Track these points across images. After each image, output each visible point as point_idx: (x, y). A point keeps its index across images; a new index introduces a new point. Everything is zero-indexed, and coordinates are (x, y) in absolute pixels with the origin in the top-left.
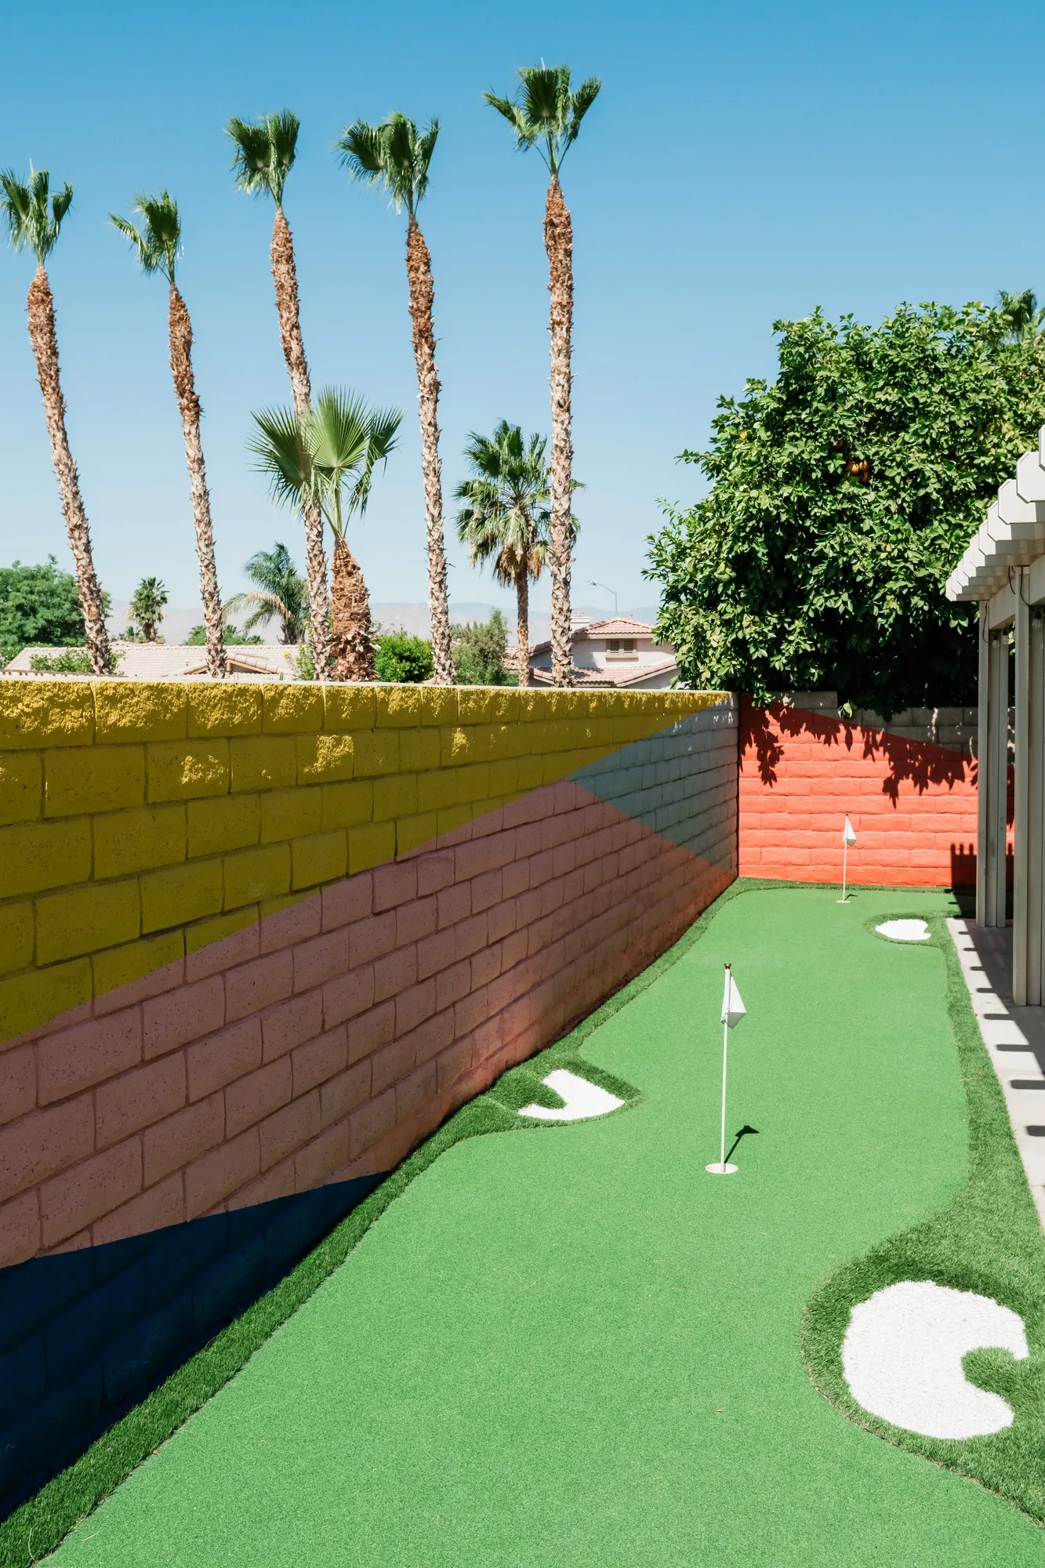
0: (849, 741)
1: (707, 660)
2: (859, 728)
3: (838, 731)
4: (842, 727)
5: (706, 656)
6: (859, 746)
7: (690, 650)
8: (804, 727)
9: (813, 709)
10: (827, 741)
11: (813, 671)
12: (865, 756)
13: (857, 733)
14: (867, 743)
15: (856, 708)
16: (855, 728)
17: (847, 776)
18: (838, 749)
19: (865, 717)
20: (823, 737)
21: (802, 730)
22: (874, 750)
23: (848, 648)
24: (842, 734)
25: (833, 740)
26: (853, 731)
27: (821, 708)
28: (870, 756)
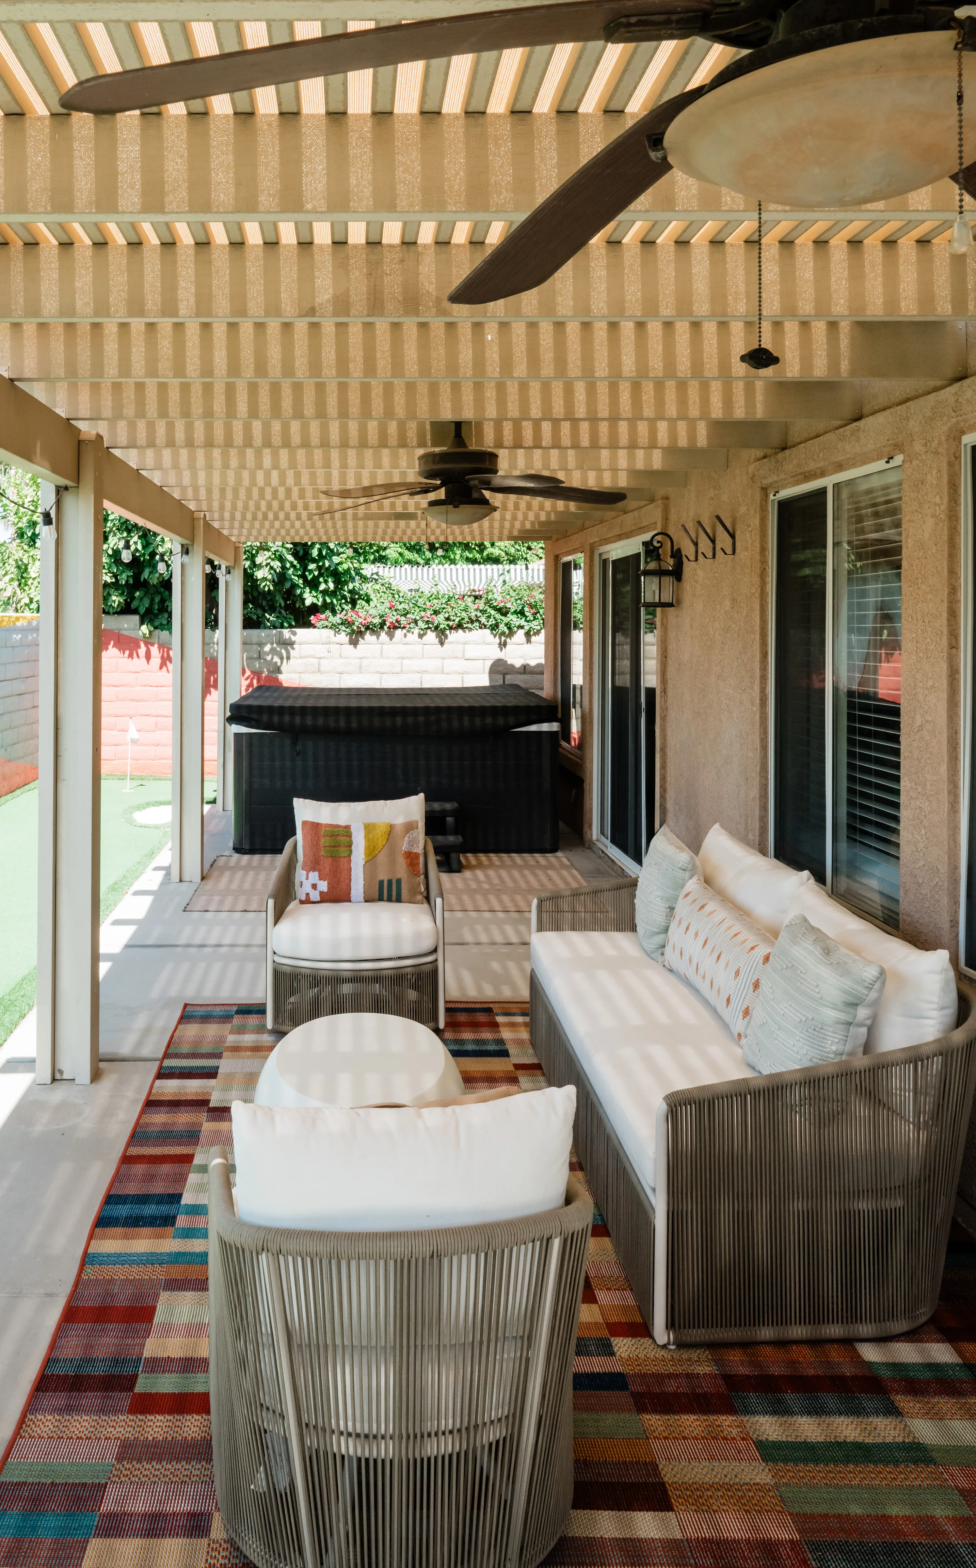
0: (148, 657)
1: (26, 588)
2: (156, 645)
3: (139, 647)
4: (142, 645)
5: (26, 585)
6: (156, 660)
7: (12, 580)
8: (112, 643)
9: (119, 630)
10: (131, 656)
11: (114, 598)
12: (161, 668)
13: (154, 650)
14: (162, 657)
15: (152, 629)
16: (153, 645)
17: (146, 686)
18: (139, 662)
19: (161, 637)
20: (127, 652)
21: (110, 647)
22: (168, 663)
23: (142, 580)
24: (142, 650)
25: (135, 655)
26: (151, 648)
27: (126, 629)
28: (164, 668)
